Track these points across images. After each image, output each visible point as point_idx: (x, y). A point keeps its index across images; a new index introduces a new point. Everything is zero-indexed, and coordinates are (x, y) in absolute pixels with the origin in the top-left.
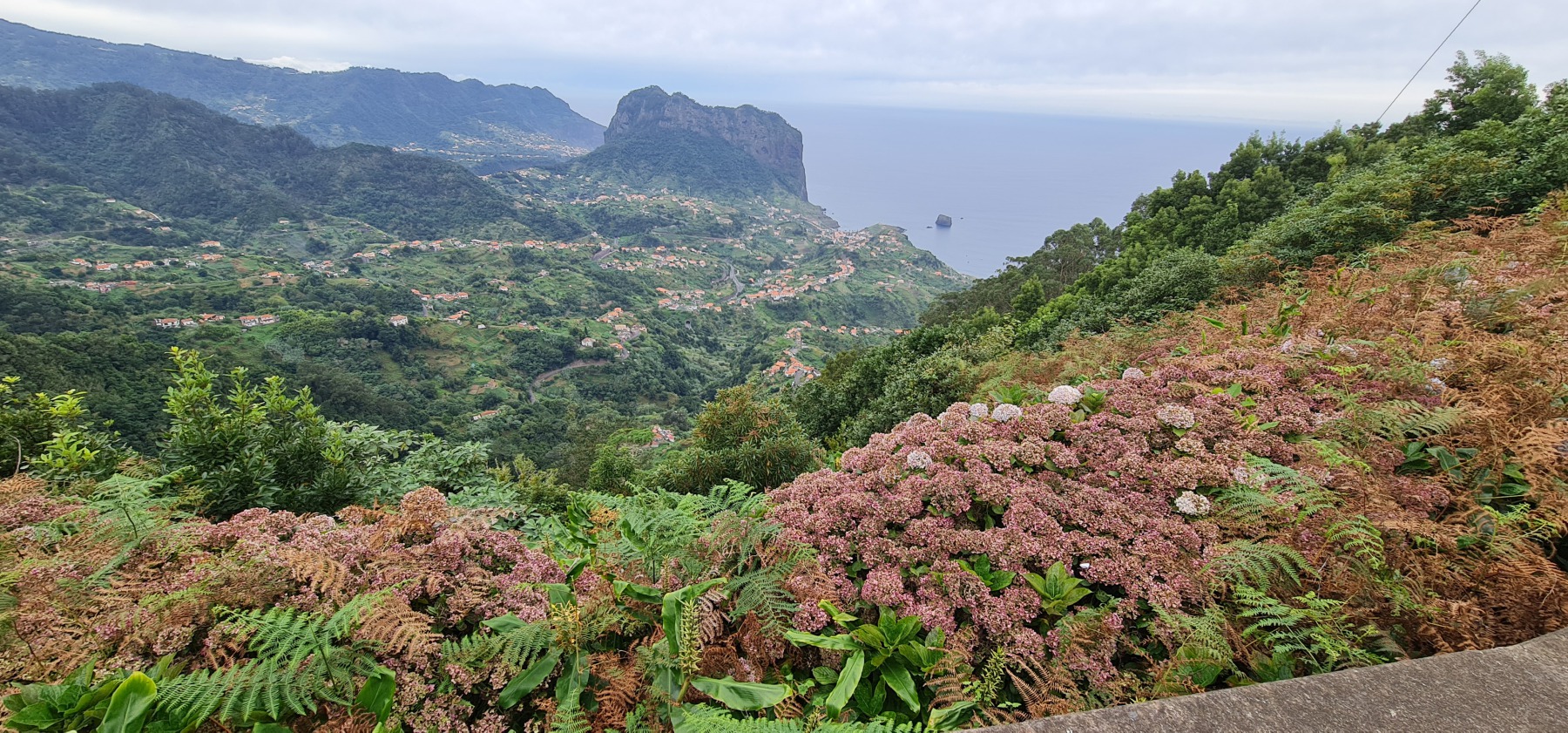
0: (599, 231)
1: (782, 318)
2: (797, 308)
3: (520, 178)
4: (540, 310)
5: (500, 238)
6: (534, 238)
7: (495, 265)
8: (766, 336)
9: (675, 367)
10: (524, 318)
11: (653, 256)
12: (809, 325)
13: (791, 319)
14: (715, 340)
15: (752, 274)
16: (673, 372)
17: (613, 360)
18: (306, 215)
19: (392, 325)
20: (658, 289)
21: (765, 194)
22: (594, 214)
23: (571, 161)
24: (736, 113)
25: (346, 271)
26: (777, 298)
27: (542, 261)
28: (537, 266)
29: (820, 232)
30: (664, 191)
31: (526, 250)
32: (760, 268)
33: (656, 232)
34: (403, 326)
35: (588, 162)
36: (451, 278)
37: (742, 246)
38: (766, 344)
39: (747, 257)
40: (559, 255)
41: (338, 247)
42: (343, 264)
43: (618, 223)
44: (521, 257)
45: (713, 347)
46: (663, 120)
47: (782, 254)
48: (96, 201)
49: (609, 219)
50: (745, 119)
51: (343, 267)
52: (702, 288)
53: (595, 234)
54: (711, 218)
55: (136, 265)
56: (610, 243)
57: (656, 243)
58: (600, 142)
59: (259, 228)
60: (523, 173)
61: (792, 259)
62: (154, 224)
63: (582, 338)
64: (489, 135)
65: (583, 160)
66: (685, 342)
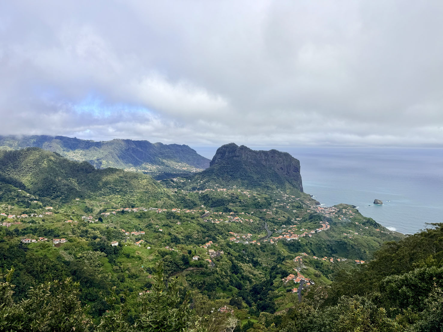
0: (205, 204)
1: (291, 250)
2: (300, 246)
3: (173, 182)
4: (176, 241)
5: (162, 208)
6: (176, 207)
7: (158, 219)
8: (283, 260)
9: (236, 273)
10: (168, 244)
11: (229, 217)
12: (307, 255)
13: (297, 251)
14: (257, 260)
15: (276, 227)
16: (235, 276)
17: (207, 268)
18: (86, 196)
19: (111, 245)
20: (230, 232)
21: (282, 188)
22: (203, 197)
23: (195, 174)
24: (268, 153)
25: (97, 220)
26: (289, 239)
27: (178, 218)
28: (176, 220)
29: (310, 207)
30: (235, 187)
31: (172, 213)
32: (280, 224)
33: (230, 206)
34: (116, 246)
35: (203, 174)
36: (139, 225)
37: (270, 213)
38: (284, 264)
39: (273, 219)
40: (186, 215)
41: (96, 210)
42: (96, 217)
43: (213, 201)
44: (170, 215)
45: (256, 264)
46: (236, 156)
47: (291, 217)
48: (15, 190)
49: (209, 199)
50: (272, 155)
51: (96, 219)
52: (251, 233)
53: (203, 206)
54: (256, 199)
55: (22, 216)
56: (209, 210)
57: (230, 211)
58: (208, 166)
59: (68, 202)
60: (175, 180)
61: (296, 220)
62: (32, 200)
63: (193, 256)
64: (163, 163)
65: (200, 174)
66: (242, 260)
